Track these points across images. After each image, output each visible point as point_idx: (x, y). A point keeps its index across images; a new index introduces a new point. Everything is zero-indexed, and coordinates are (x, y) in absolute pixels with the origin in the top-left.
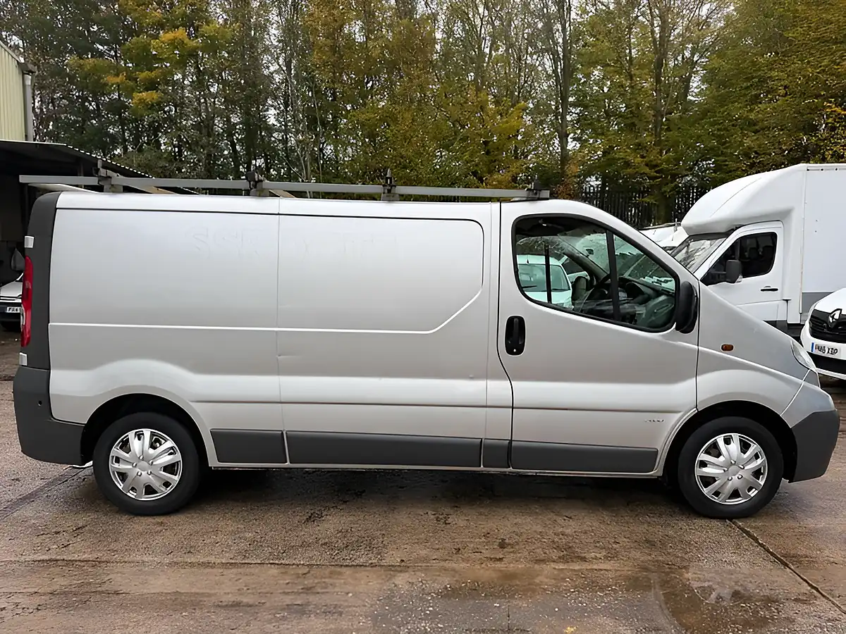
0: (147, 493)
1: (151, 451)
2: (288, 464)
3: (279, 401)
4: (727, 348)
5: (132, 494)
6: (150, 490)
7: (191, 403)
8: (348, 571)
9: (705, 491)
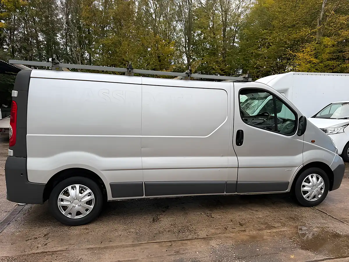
0: (77, 215)
1: (80, 195)
2: (144, 197)
3: (142, 168)
4: (313, 142)
5: (69, 216)
6: (78, 213)
7: (101, 171)
8: (189, 242)
9: (304, 196)
